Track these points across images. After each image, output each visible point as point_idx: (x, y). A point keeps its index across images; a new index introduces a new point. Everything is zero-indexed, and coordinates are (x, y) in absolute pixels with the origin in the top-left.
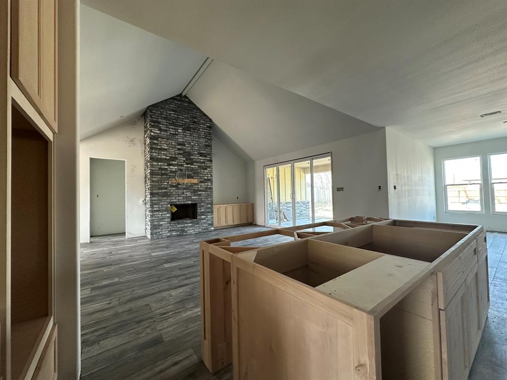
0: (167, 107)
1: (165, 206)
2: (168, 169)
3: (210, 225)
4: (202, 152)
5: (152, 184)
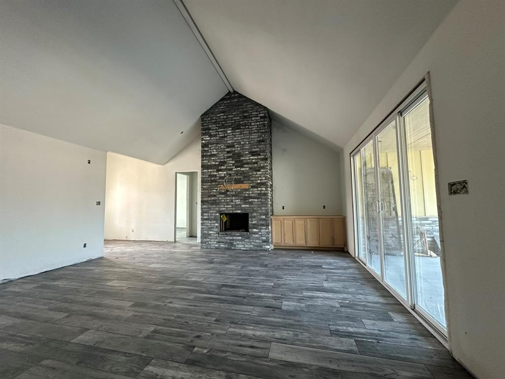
3: (264, 241)
4: (254, 150)
5: (203, 191)
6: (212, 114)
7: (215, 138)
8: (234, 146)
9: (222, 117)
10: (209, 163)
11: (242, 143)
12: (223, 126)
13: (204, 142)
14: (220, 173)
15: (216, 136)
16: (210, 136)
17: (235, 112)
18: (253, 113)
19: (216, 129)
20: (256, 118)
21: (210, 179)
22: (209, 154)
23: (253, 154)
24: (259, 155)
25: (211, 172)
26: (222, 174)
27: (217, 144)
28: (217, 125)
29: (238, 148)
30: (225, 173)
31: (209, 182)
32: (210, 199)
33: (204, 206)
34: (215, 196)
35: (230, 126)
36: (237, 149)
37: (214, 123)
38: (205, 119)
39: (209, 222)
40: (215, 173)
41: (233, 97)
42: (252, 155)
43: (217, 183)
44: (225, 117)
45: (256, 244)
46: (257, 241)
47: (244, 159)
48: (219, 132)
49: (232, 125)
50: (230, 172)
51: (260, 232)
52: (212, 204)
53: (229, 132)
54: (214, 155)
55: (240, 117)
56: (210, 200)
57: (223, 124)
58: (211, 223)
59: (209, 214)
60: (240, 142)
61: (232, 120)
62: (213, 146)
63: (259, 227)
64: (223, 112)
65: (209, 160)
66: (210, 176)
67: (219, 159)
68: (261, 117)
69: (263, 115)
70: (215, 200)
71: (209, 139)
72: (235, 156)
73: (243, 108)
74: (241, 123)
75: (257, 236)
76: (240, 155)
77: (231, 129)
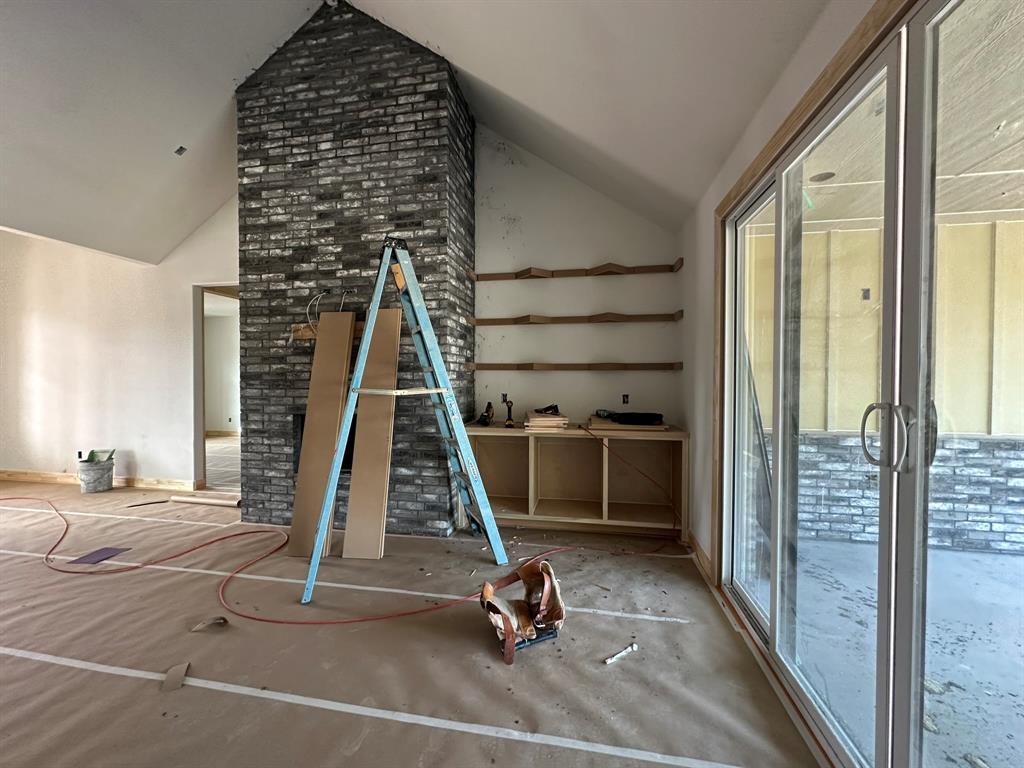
0: (284, 72)
1: (278, 418)
2: (289, 293)
3: (431, 507)
4: (402, 208)
5: (246, 344)
6: (271, 84)
7: (279, 168)
8: (339, 197)
9: (301, 96)
10: (263, 253)
11: (366, 185)
12: (307, 128)
13: (246, 181)
14: (298, 283)
15: (282, 160)
16: (267, 161)
17: (343, 76)
18: (401, 82)
19: (284, 138)
20: (412, 99)
21: (265, 303)
22: (263, 221)
23: (400, 221)
24: (419, 225)
25: (269, 281)
26: (304, 287)
27: (285, 188)
28: (287, 124)
29: (352, 200)
30: (312, 284)
31: (262, 315)
32: (267, 369)
33: (251, 392)
34: (282, 359)
35: (327, 124)
36: (350, 205)
37: (279, 117)
38: (248, 104)
39: (266, 442)
40: (283, 286)
41: (337, 23)
42: (399, 227)
43: (288, 318)
44: (312, 95)
45: (406, 514)
46: (410, 505)
47: (373, 241)
48: (293, 146)
49: (333, 124)
50: (328, 283)
51: (419, 476)
52: (274, 385)
53: (324, 146)
54: (280, 226)
55: (359, 94)
56: (268, 373)
57: (305, 121)
58: (269, 445)
59: (266, 417)
60: (359, 183)
61: (334, 106)
62: (273, 194)
63: (417, 463)
64: (305, 79)
65: (262, 242)
66: (268, 294)
67: (293, 239)
68: (429, 96)
69: (434, 86)
70: (283, 373)
71: (260, 170)
72: (345, 230)
73: (370, 63)
74: (363, 115)
75: (409, 489)
76: (358, 226)
77: (330, 136)
